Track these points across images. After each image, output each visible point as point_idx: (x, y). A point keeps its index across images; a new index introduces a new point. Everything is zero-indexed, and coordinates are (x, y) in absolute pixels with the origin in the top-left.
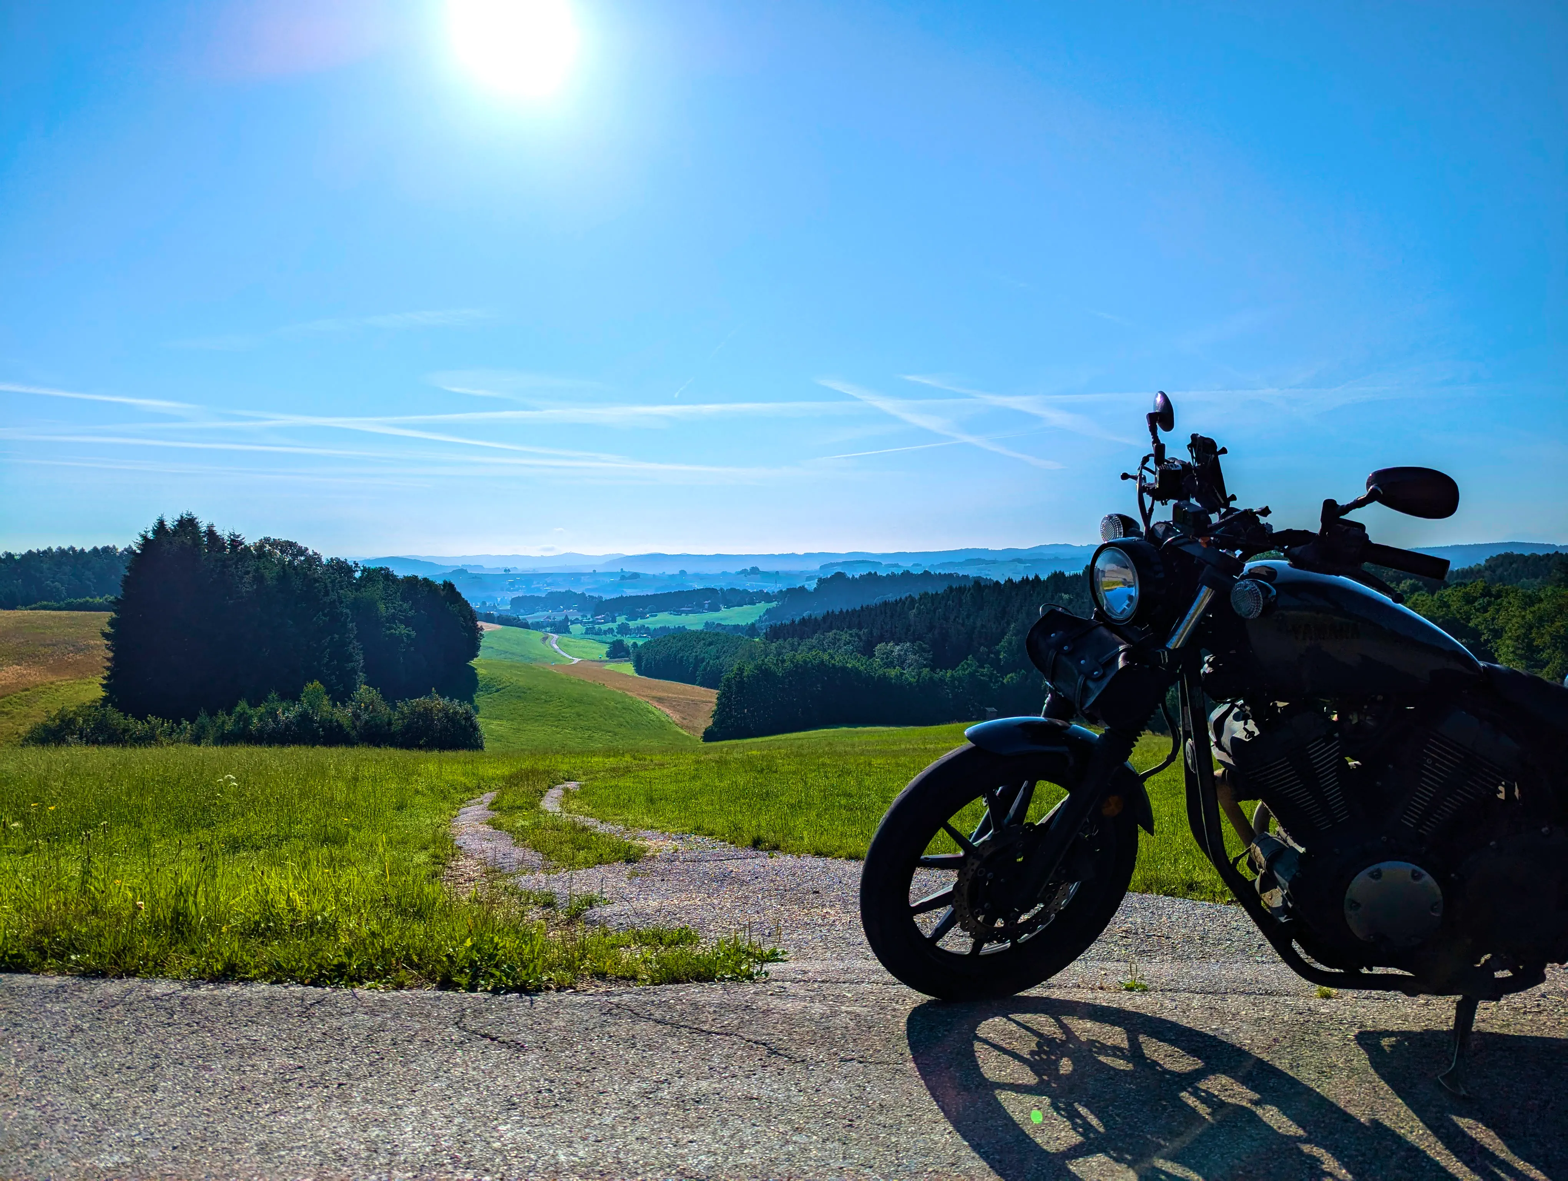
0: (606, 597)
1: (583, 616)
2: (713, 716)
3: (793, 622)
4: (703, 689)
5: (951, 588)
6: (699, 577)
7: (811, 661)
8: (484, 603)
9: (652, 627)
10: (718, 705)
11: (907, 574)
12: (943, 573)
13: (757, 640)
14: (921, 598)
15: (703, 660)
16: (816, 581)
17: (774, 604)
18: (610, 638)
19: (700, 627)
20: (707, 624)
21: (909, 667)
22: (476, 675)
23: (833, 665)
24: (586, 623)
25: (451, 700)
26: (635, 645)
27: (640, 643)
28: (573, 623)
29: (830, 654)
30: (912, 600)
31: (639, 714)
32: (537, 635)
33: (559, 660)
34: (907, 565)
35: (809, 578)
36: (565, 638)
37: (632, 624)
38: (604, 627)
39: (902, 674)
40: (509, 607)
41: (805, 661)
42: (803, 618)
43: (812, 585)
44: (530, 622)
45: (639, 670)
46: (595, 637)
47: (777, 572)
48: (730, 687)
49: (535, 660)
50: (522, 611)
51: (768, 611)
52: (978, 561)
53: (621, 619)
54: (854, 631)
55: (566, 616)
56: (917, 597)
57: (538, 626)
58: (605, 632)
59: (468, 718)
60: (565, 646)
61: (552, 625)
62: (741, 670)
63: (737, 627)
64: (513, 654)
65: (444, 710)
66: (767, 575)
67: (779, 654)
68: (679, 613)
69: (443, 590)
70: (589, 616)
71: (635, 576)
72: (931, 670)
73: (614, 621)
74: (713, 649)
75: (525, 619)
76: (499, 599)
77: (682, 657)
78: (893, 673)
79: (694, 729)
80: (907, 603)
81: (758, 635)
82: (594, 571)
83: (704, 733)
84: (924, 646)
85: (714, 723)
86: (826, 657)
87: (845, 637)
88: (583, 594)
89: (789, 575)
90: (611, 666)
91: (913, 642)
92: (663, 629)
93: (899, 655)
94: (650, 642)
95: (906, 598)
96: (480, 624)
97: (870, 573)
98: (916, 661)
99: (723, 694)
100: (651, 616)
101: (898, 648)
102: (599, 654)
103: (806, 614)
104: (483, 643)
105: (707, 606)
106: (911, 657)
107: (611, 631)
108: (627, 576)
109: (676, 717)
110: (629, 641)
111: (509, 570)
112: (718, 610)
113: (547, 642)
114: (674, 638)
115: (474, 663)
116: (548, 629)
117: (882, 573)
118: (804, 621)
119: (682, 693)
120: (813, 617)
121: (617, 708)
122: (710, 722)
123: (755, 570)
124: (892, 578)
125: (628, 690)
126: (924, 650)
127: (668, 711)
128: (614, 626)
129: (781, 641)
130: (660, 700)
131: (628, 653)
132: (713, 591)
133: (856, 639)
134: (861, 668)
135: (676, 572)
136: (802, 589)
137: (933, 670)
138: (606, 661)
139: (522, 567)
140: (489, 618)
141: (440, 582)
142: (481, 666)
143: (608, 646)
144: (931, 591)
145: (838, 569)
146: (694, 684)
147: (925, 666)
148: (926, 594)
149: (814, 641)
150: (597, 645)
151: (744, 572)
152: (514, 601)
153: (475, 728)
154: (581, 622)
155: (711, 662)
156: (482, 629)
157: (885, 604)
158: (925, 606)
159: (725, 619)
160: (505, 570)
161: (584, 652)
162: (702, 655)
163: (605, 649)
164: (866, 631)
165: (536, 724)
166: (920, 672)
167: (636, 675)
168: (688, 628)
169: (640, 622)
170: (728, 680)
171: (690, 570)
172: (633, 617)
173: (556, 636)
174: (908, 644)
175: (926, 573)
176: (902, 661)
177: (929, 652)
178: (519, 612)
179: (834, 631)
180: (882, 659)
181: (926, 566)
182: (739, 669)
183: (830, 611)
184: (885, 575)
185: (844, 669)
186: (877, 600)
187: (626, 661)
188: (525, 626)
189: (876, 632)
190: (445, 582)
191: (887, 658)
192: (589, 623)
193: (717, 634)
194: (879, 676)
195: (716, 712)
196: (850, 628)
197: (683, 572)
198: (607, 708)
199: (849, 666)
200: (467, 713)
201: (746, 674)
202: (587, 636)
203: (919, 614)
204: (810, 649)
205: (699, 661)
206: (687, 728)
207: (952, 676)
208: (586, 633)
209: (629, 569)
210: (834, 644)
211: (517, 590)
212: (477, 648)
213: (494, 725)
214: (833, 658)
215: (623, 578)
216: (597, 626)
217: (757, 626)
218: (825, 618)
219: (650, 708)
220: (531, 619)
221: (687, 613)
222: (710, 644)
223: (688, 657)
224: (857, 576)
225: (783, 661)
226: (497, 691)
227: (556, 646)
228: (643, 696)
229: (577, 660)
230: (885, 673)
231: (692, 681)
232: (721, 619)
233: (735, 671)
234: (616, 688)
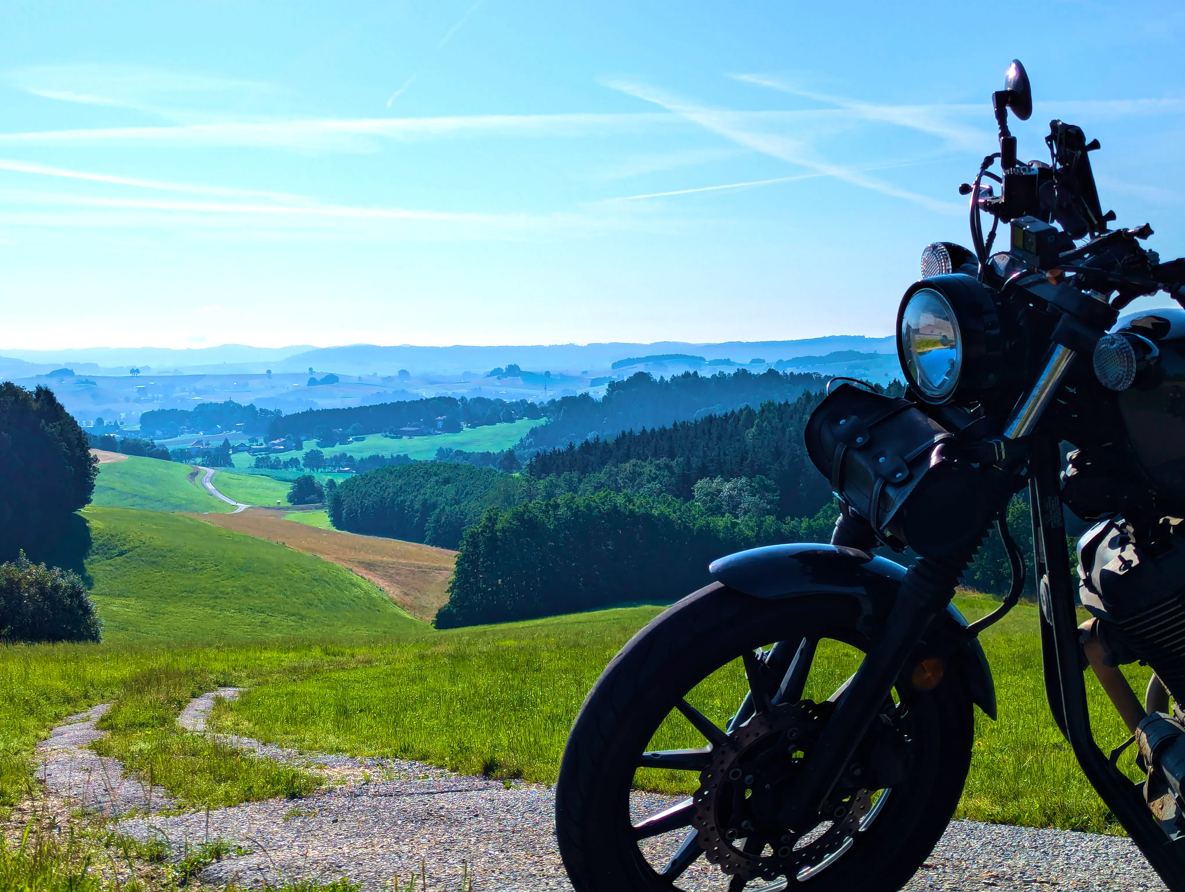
0: (287, 411)
1: (251, 441)
2: (451, 590)
3: (571, 447)
4: (434, 548)
5: (808, 396)
6: (430, 381)
7: (597, 507)
8: (100, 421)
9: (357, 457)
10: (457, 574)
11: (742, 375)
12: (796, 372)
13: (517, 475)
14: (763, 411)
15: (435, 506)
16: (606, 386)
17: (543, 421)
18: (293, 473)
19: (431, 456)
20: (440, 451)
21: (745, 513)
22: (87, 530)
23: (632, 512)
24: (256, 450)
25: (49, 567)
26: (331, 484)
27: (339, 480)
28: (236, 450)
29: (625, 496)
30: (750, 413)
31: (338, 588)
32: (182, 469)
33: (212, 507)
35: (596, 382)
36: (223, 474)
37: (327, 452)
38: (285, 457)
39: (734, 525)
40: (138, 427)
41: (588, 506)
42: (587, 442)
43: (599, 393)
44: (170, 449)
45: (338, 522)
46: (268, 471)
47: (547, 373)
48: (475, 546)
49: (178, 506)
50: (159, 433)
51: (534, 432)
52: (851, 355)
53: (310, 445)
54: (662, 461)
55: (226, 441)
56: (758, 410)
57: (182, 456)
58: (286, 465)
59: (76, 594)
60: (224, 486)
61: (205, 453)
62: (492, 520)
63: (486, 456)
64: (146, 498)
65: (38, 582)
66: (530, 377)
67: (550, 495)
68: (398, 435)
69: (36, 400)
70: (261, 440)
71: (331, 379)
72: (778, 519)
73: (299, 447)
74: (450, 491)
75: (162, 445)
76: (123, 415)
77: (403, 502)
78: (721, 523)
79: (422, 609)
80: (743, 418)
81: (519, 468)
82: (269, 372)
83: (438, 616)
84: (768, 482)
85: (451, 602)
86: (620, 500)
87: (648, 469)
88: (252, 407)
89: (564, 378)
90: (295, 516)
91: (751, 476)
92: (375, 459)
93: (730, 496)
94: (355, 479)
95: (741, 411)
96: (93, 452)
97: (687, 375)
98: (756, 505)
99: (465, 556)
100: (357, 440)
101: (728, 486)
102: (277, 497)
103: (590, 436)
104: (98, 481)
105: (440, 424)
106: (748, 500)
107: (294, 462)
108: (318, 379)
109: (393, 591)
110: (322, 478)
111: (137, 371)
112: (457, 429)
113: (197, 479)
114: (391, 473)
115: (84, 512)
116: (199, 460)
117: (705, 373)
118: (587, 447)
119: (403, 556)
120: (601, 441)
121: (304, 578)
122: (446, 599)
123: (513, 370)
124: (720, 380)
125: (321, 552)
126: (767, 488)
127: (382, 583)
128: (299, 455)
129: (552, 477)
130: (370, 566)
131: (320, 496)
132: (450, 401)
133: (666, 473)
134: (673, 517)
135: (394, 373)
136: (585, 397)
137: (780, 518)
138: (288, 508)
139: (156, 366)
140: (108, 444)
141: (30, 388)
142: (95, 516)
143: (290, 485)
144: (779, 399)
145: (640, 368)
146: (421, 541)
147: (769, 513)
148: (771, 404)
149: (602, 476)
150: (273, 484)
151: (497, 372)
152: (146, 418)
153: (87, 610)
154: (249, 450)
155: (447, 508)
156: (96, 460)
157: (711, 419)
158: (770, 422)
159: (470, 443)
160: (132, 371)
161: (253, 495)
162: (434, 499)
163: (286, 489)
164: (680, 460)
165: (181, 604)
166: (762, 521)
167: (334, 529)
168: (412, 457)
169: (338, 449)
170: (473, 535)
171: (416, 369)
172: (328, 441)
173: (210, 471)
174: (743, 480)
175: (772, 373)
176: (733, 506)
177: (775, 491)
178: (154, 434)
179: (633, 461)
180: (704, 503)
181: (771, 360)
182: (490, 519)
183: (627, 431)
184: (709, 376)
185: (647, 517)
186: (698, 414)
187: (317, 508)
188: (163, 455)
189: (695, 462)
190: (39, 390)
191: (712, 501)
192: (261, 450)
193: (457, 466)
194: (700, 528)
195: (454, 584)
196: (657, 455)
197: (404, 373)
198: (289, 578)
199: (655, 512)
200: (73, 587)
201: (499, 526)
202: (262, 471)
203: (760, 434)
204: (597, 489)
205: (428, 507)
206: (411, 608)
207: (810, 526)
208: (257, 466)
209: (322, 369)
210: (633, 480)
211: (151, 400)
212: (90, 488)
213: (116, 606)
214: (630, 501)
215: (313, 382)
216: (273, 456)
217: (516, 453)
218: (618, 442)
219: (355, 578)
220: (171, 444)
221: (411, 434)
222: (446, 481)
223: (412, 501)
224: (668, 378)
225: (556, 506)
226: (122, 553)
227: (210, 486)
228: (344, 560)
229: (242, 507)
230: (708, 523)
231: (419, 539)
232: (463, 444)
233: (484, 521)
234: (304, 549)
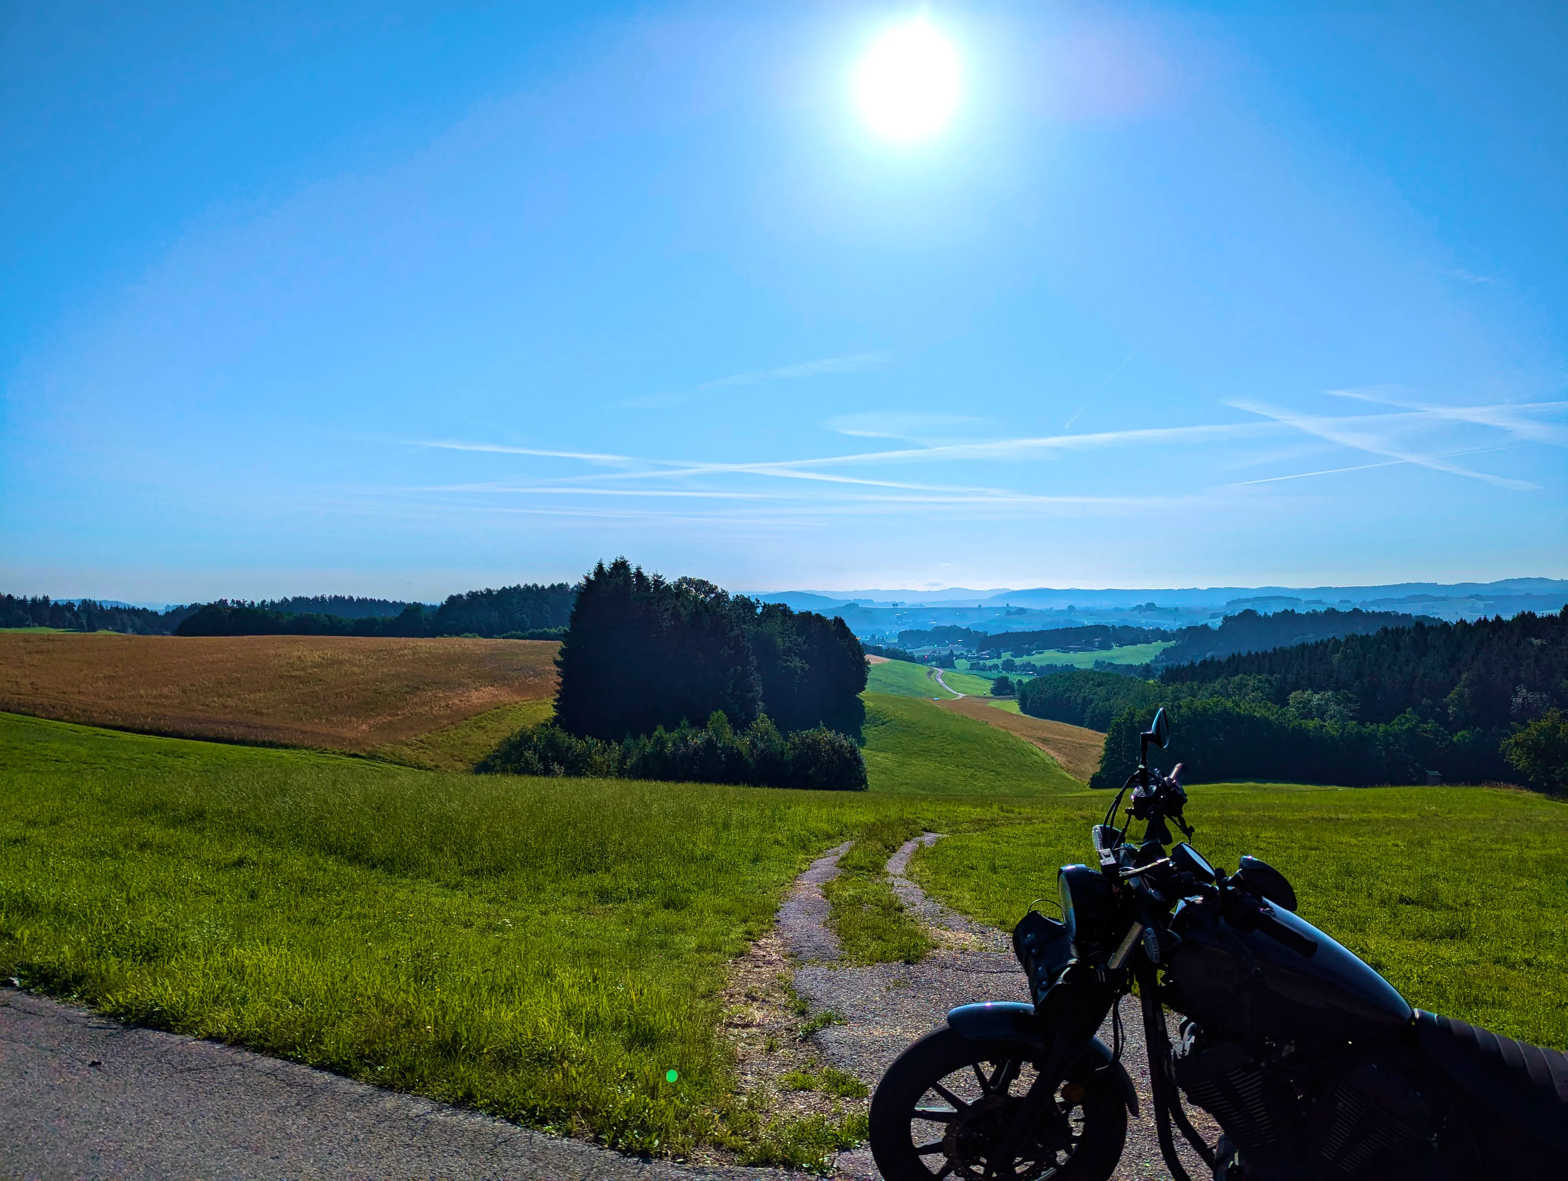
0: (991, 632)
1: (968, 651)
2: (1101, 762)
3: (1193, 664)
4: (1091, 731)
5: (1385, 630)
6: (1088, 613)
7: (1211, 708)
8: (873, 636)
9: (1038, 664)
10: (1106, 750)
11: (1332, 613)
12: (1377, 610)
13: (1152, 682)
14: (1347, 641)
15: (1092, 701)
16: (1221, 619)
17: (1172, 643)
18: (995, 674)
19: (1090, 666)
20: (1097, 662)
21: (1331, 718)
22: (863, 707)
23: (1238, 713)
24: (971, 658)
25: (837, 734)
26: (1020, 682)
27: (1026, 680)
28: (958, 657)
29: (1233, 701)
30: (1337, 642)
31: (1023, 755)
32: (922, 669)
33: (942, 695)
34: (1334, 602)
35: (1214, 616)
36: (949, 673)
37: (1018, 661)
38: (989, 663)
39: (1322, 727)
40: (896, 641)
41: (1204, 708)
42: (1205, 661)
43: (1216, 624)
44: (916, 655)
45: (1024, 709)
46: (979, 672)
47: (1177, 609)
48: (1119, 732)
49: (920, 694)
50: (909, 645)
51: (1165, 651)
52: (1424, 598)
53: (1006, 656)
54: (1263, 677)
55: (952, 651)
56: (1343, 640)
57: (923, 660)
58: (990, 669)
59: (854, 751)
60: (950, 681)
61: (937, 659)
62: (1132, 714)
63: (1130, 667)
64: (899, 687)
65: (830, 742)
66: (1164, 611)
67: (1176, 698)
68: (1067, 650)
69: (834, 625)
70: (974, 652)
71: (1021, 611)
72: (1359, 723)
73: (999, 657)
74: (1102, 691)
75: (911, 653)
76: (887, 633)
77: (1069, 697)
78: (1311, 725)
79: (1081, 774)
80: (1330, 645)
81: (1154, 677)
82: (980, 606)
83: (1092, 779)
84: (1351, 695)
85: (1102, 770)
86: (1229, 704)
87: (1252, 682)
88: (968, 629)
89: (1189, 611)
90: (995, 703)
91: (1336, 690)
92: (1050, 667)
93: (1319, 705)
94: (1036, 680)
95: (1329, 641)
96: (868, 657)
97: (1286, 611)
98: (1341, 713)
99: (1111, 739)
100: (1038, 653)
101: (1317, 696)
102: (983, 690)
103: (1208, 655)
104: (870, 676)
105: (1097, 644)
106: (1333, 708)
107: (996, 667)
108: (1012, 611)
109: (1061, 760)
110: (1014, 678)
111: (897, 605)
112: (1109, 648)
113: (932, 676)
114: (1061, 677)
115: (862, 695)
116: (934, 663)
117: (1301, 610)
118: (1205, 664)
119: (1068, 736)
120: (1216, 660)
121: (1000, 747)
122: (1098, 768)
123: (1151, 607)
124: (1313, 616)
125: (1011, 730)
126: (1349, 700)
127: (1053, 753)
128: (999, 662)
129: (1178, 685)
130: (1045, 741)
131: (1013, 691)
132: (1104, 628)
133: (1267, 685)
134: (1272, 718)
135: (1064, 607)
136: (1205, 627)
137: (1362, 723)
138: (991, 698)
139: (909, 602)
140: (878, 652)
141: (830, 617)
142: (868, 698)
143: (992, 682)
144: (1361, 632)
145: (1248, 606)
146: (1082, 725)
147: (1352, 719)
148: (1355, 636)
149: (1217, 685)
150: (982, 681)
151: (1139, 607)
152: (902, 636)
154: (966, 658)
155: (1100, 704)
156: (869, 661)
157: (1304, 646)
158: (1352, 650)
159: (1118, 658)
160: (894, 605)
161: (968, 688)
162: (1091, 696)
163: (989, 685)
164: (1278, 676)
165: (920, 759)
166: (1345, 725)
167: (1021, 714)
168: (1076, 666)
169: (1026, 659)
170: (1117, 724)
171: (1081, 604)
172: (1019, 653)
173: (941, 671)
174: (1330, 693)
175: (1356, 611)
176: (1321, 712)
177: (1357, 702)
178: (905, 645)
179: (1241, 676)
180: (1298, 709)
181: (1356, 603)
182: (1130, 714)
183: (1236, 653)
184: (1304, 612)
185: (1251, 718)
186: (1295, 642)
187: (1010, 699)
188: (911, 659)
189: (1290, 678)
190: (836, 618)
191: (1304, 708)
192: (974, 658)
193: (1107, 675)
194: (1294, 727)
195: (1104, 758)
196: (1259, 672)
197: (1071, 608)
198: (990, 746)
199: (1257, 715)
200: (852, 746)
201: (1137, 719)
202: (974, 672)
203: (1344, 659)
204: (1212, 695)
205: (1086, 702)
206: (1073, 772)
207: (1386, 731)
208: (971, 669)
209: (1015, 604)
210: (1240, 690)
211: (904, 624)
212: (865, 681)
213: (880, 757)
214: (1238, 706)
215: (1009, 613)
216: (982, 662)
217: (1152, 666)
218: (1229, 661)
219: (1034, 748)
220: (917, 653)
221: (1076, 650)
222: (1100, 685)
223: (1075, 697)
224: (1270, 614)
225: (1180, 707)
226: (883, 724)
227: (940, 681)
228: (1028, 737)
229: (961, 695)
230: (1300, 725)
231: (1080, 722)
232: (1113, 658)
233: (1125, 715)
234: (999, 726)
